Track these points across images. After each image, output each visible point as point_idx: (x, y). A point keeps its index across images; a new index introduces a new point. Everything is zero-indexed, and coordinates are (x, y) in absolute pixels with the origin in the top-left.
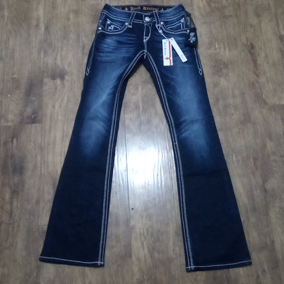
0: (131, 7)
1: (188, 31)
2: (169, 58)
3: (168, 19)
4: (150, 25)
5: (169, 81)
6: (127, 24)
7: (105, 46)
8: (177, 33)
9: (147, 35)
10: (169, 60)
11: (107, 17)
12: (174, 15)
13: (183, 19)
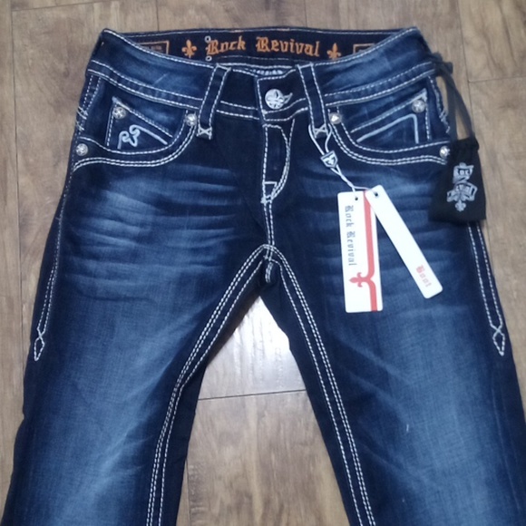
0: (208, 39)
1: (444, 151)
2: (368, 279)
3: (359, 95)
4: (286, 126)
5: (367, 385)
6: (192, 119)
7: (108, 224)
8: (400, 162)
9: (275, 176)
10: (365, 285)
11: (110, 91)
12: (385, 75)
13: (424, 95)
